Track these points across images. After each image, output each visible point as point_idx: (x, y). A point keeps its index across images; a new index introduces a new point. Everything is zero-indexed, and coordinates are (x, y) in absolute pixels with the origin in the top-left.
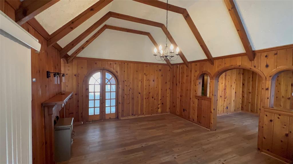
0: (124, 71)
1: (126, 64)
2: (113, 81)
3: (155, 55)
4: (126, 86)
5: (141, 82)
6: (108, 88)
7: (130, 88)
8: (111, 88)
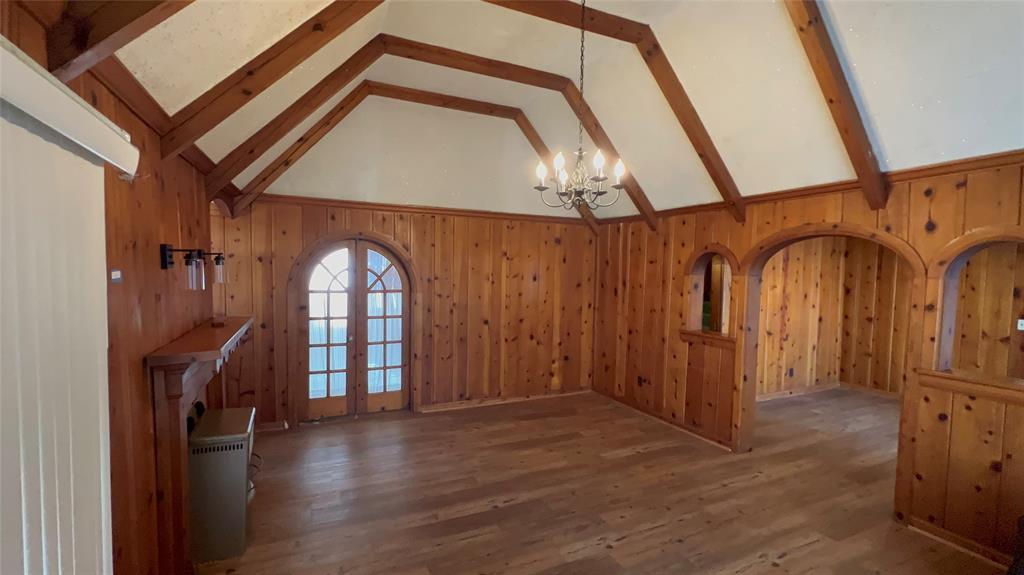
0: (433, 245)
1: (438, 218)
2: (394, 279)
3: (541, 189)
4: (440, 296)
5: (493, 282)
6: (375, 302)
7: (454, 305)
8: (386, 304)
